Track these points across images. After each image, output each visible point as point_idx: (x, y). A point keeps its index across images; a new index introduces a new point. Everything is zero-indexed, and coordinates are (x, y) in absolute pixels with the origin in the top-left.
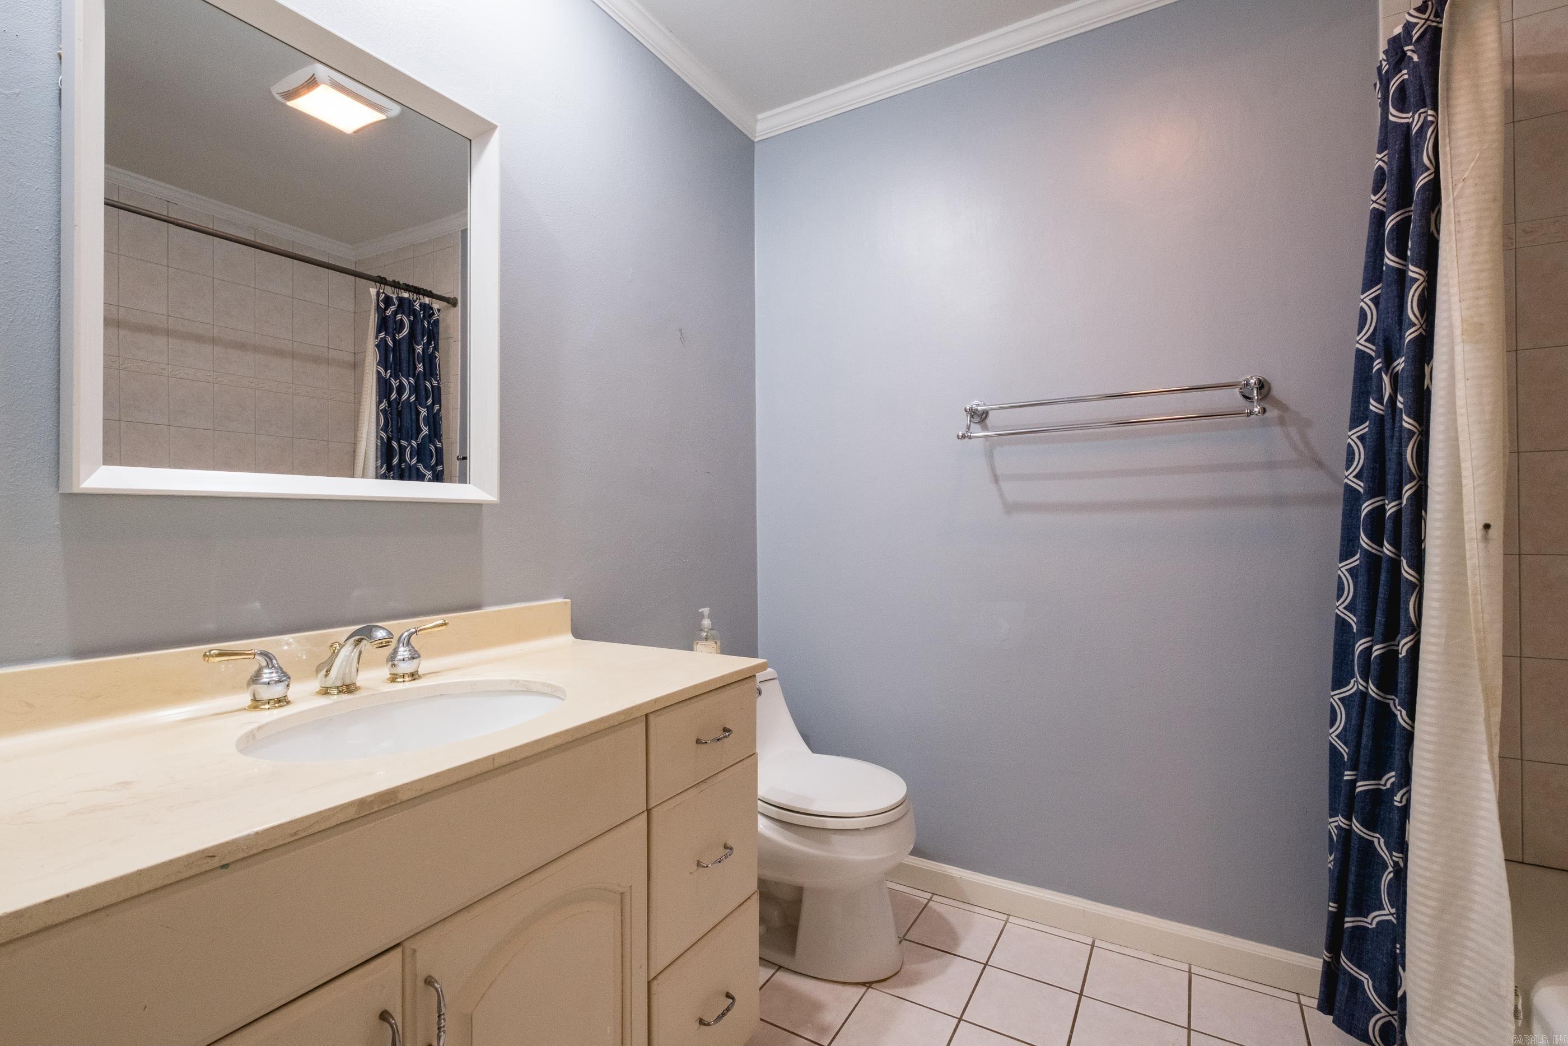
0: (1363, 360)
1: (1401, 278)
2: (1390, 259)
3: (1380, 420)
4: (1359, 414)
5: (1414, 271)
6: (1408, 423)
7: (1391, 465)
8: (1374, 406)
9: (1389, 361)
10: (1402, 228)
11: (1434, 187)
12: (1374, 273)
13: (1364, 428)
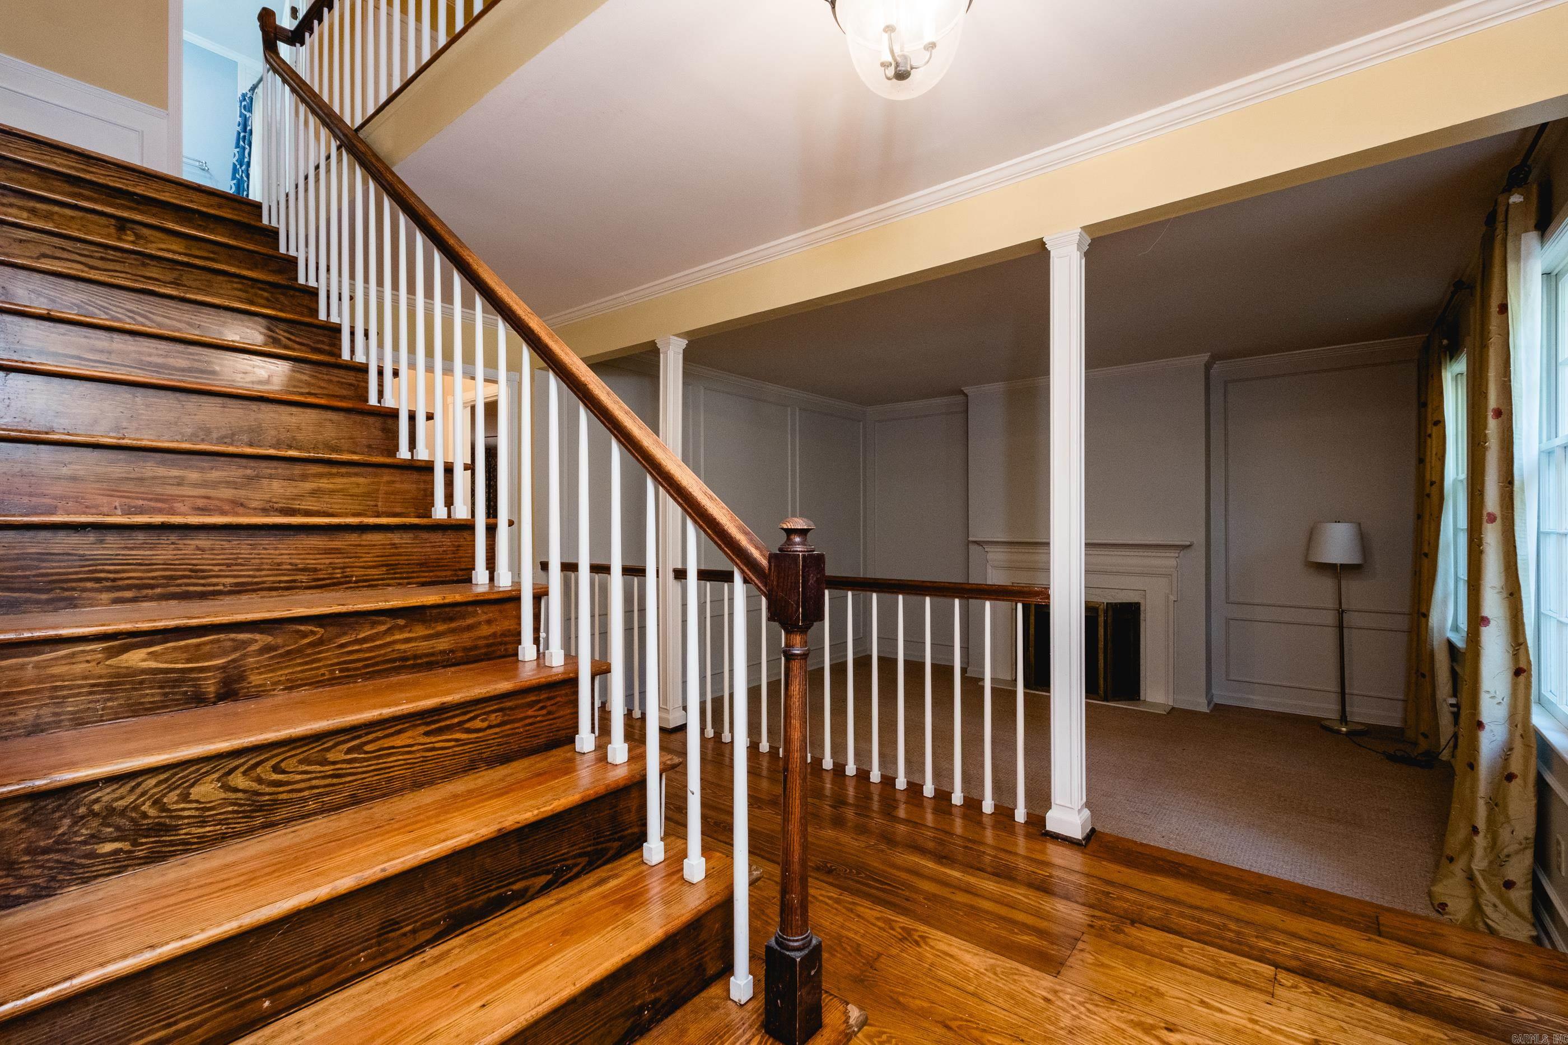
0: (235, 165)
1: (244, 149)
2: (241, 143)
3: (239, 180)
4: (234, 178)
5: (247, 146)
6: (245, 179)
7: (241, 188)
8: (237, 176)
9: (241, 167)
10: (244, 137)
11: (251, 130)
12: (237, 146)
13: (235, 181)
